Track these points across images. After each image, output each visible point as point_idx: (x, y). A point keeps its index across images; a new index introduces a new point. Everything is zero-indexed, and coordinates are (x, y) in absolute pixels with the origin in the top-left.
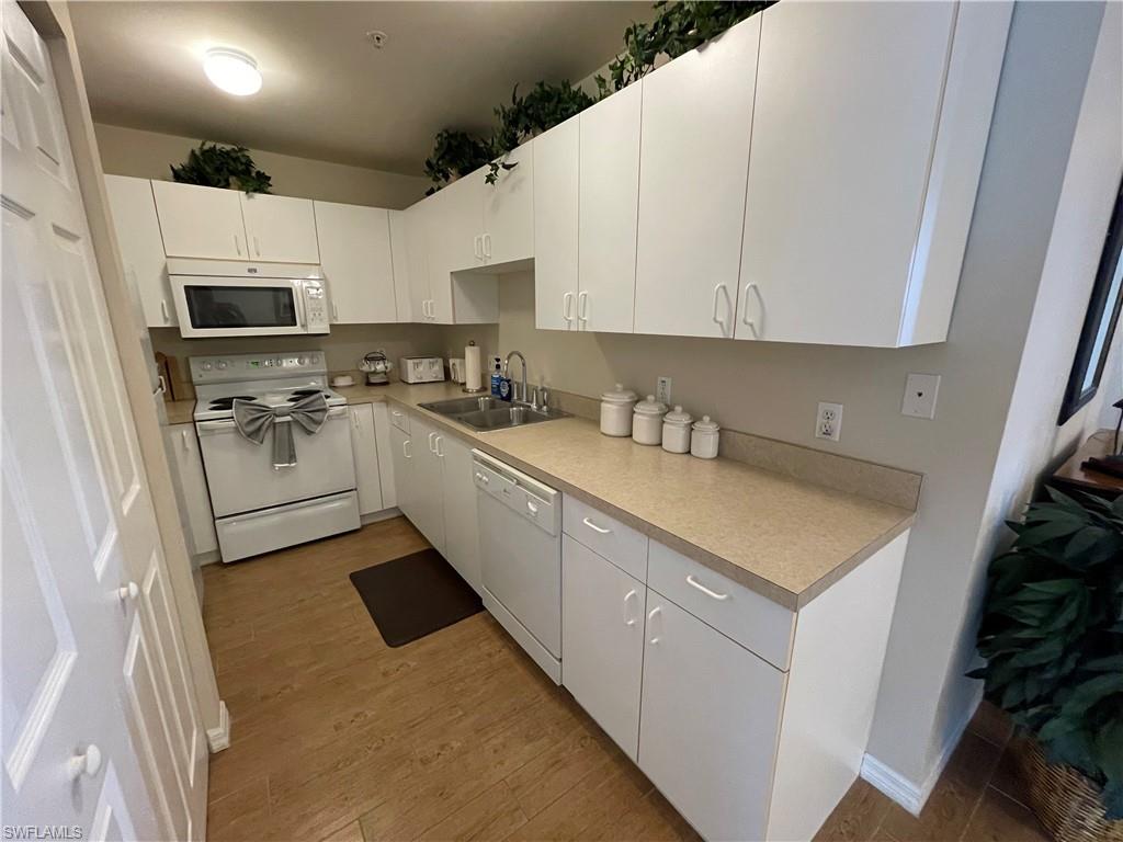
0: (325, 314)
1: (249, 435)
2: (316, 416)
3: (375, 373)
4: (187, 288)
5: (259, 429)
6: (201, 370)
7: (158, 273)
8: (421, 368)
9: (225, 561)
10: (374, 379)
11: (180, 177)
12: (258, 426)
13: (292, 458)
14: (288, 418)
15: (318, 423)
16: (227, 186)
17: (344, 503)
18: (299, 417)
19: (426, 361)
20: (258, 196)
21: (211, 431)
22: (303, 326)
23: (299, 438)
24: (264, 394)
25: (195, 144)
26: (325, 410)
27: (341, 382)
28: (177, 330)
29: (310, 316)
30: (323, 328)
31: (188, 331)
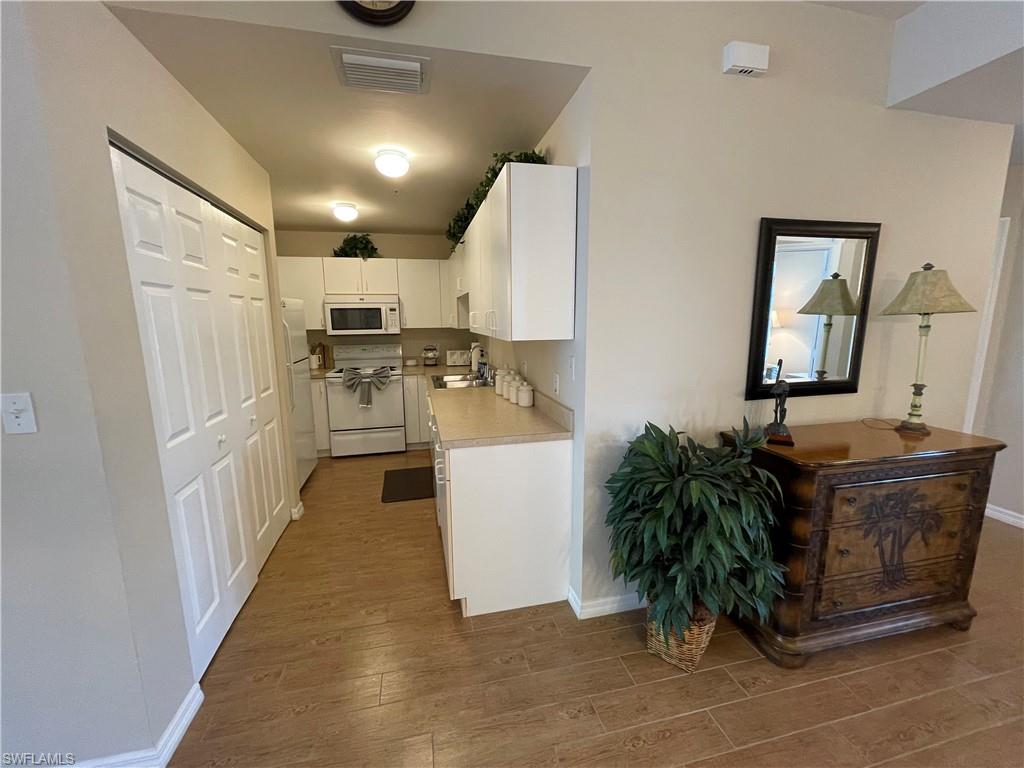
0: (398, 323)
1: (349, 387)
2: (382, 380)
3: (428, 358)
4: (332, 310)
5: (353, 385)
6: (338, 353)
7: (321, 302)
8: (455, 357)
9: (334, 455)
10: (428, 362)
11: (337, 254)
12: (354, 382)
13: (369, 402)
14: (368, 380)
15: (384, 384)
16: (356, 256)
17: (398, 434)
18: (374, 379)
19: (459, 352)
20: (370, 260)
21: (332, 383)
22: (386, 329)
23: (374, 392)
24: (365, 368)
25: (345, 235)
26: (388, 377)
27: (409, 363)
28: (325, 331)
29: (390, 323)
30: (396, 330)
31: (331, 332)
